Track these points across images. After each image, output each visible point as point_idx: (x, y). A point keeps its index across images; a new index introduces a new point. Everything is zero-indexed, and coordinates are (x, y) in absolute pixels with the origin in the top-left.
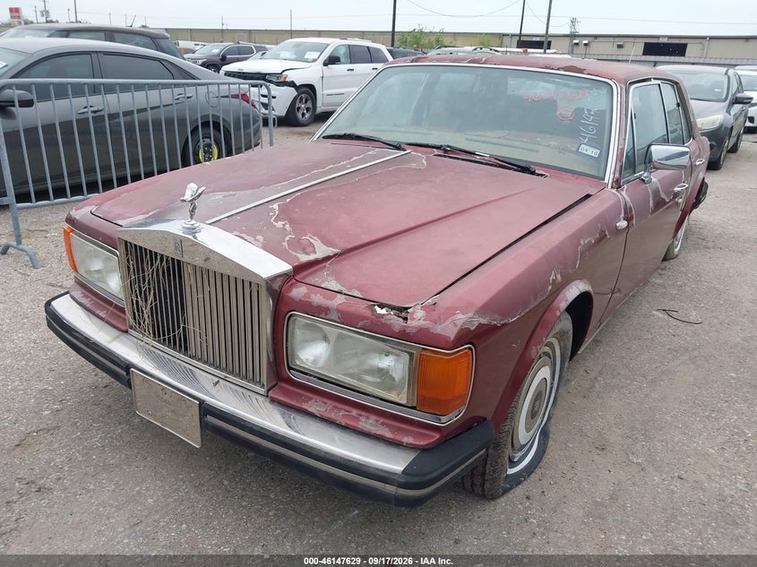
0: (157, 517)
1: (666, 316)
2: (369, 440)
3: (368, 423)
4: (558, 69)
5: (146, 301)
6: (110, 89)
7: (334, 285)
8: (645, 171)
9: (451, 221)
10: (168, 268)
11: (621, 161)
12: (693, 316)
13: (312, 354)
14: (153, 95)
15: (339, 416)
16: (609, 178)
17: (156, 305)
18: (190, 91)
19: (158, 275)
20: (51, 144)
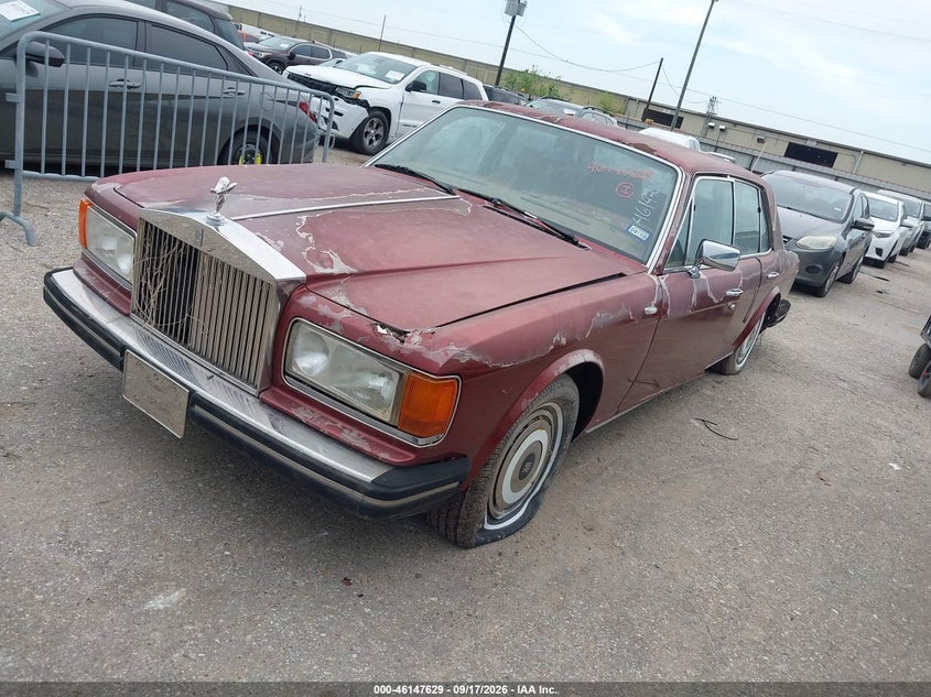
0: (124, 500)
1: (703, 427)
2: (348, 451)
3: (350, 436)
4: (629, 145)
5: (155, 286)
6: (153, 66)
7: (343, 300)
8: (694, 265)
9: (476, 269)
10: (185, 256)
11: (668, 249)
12: (732, 431)
13: (310, 363)
14: (201, 82)
15: (324, 425)
16: (651, 263)
17: (164, 292)
18: (243, 88)
19: (173, 261)
20: (76, 113)
